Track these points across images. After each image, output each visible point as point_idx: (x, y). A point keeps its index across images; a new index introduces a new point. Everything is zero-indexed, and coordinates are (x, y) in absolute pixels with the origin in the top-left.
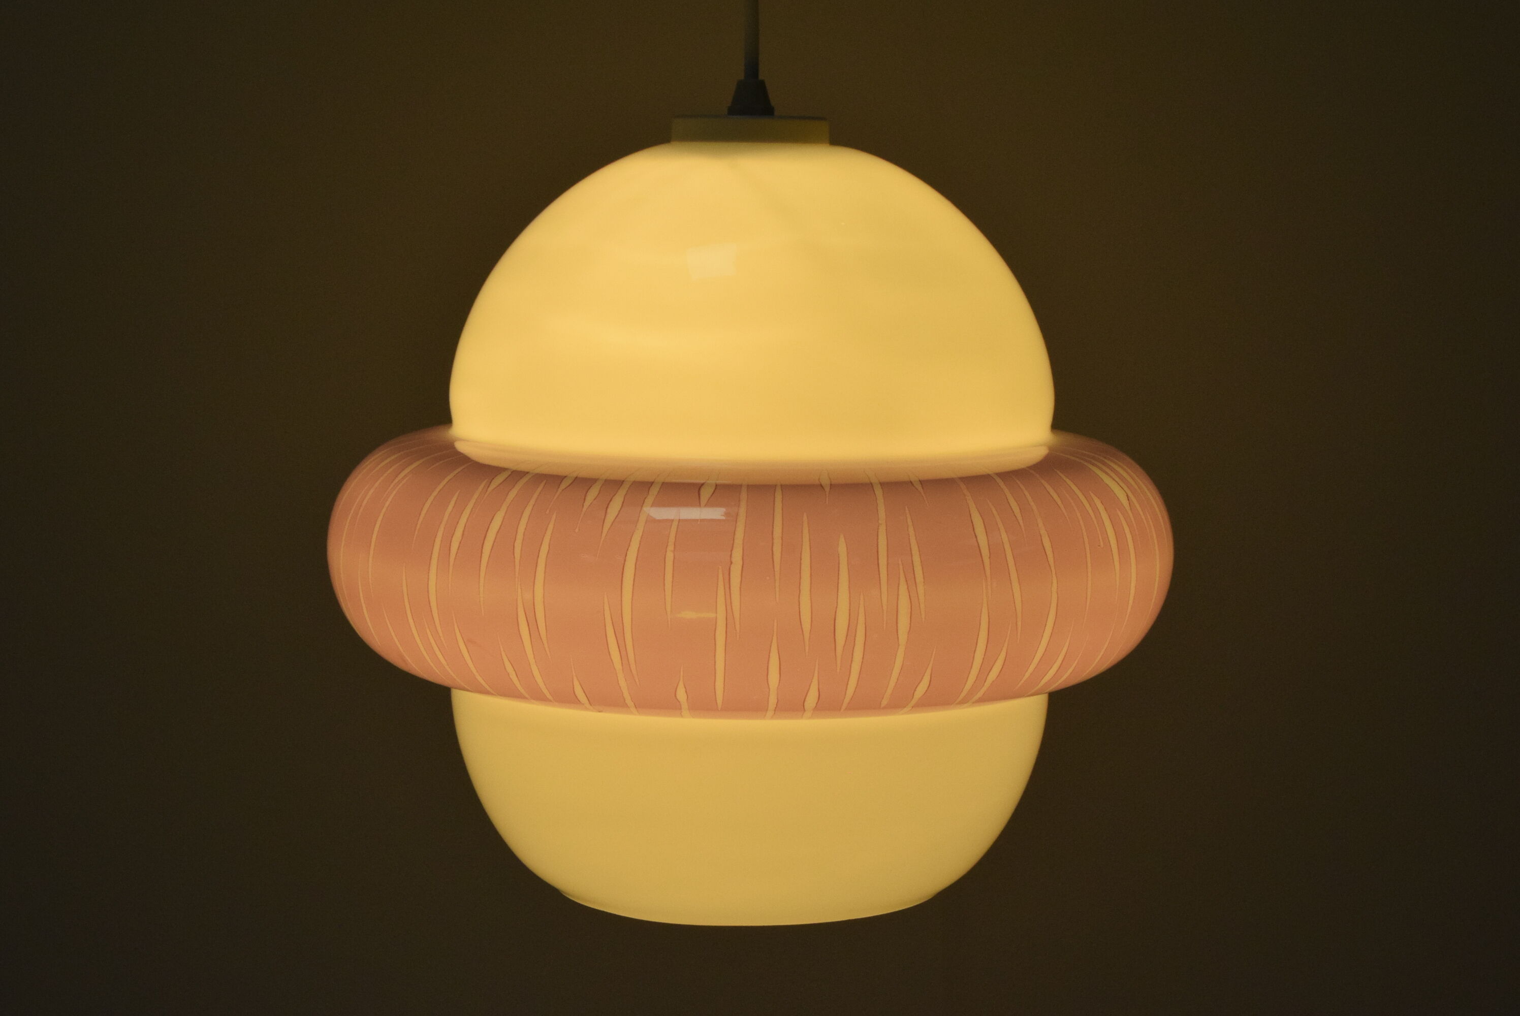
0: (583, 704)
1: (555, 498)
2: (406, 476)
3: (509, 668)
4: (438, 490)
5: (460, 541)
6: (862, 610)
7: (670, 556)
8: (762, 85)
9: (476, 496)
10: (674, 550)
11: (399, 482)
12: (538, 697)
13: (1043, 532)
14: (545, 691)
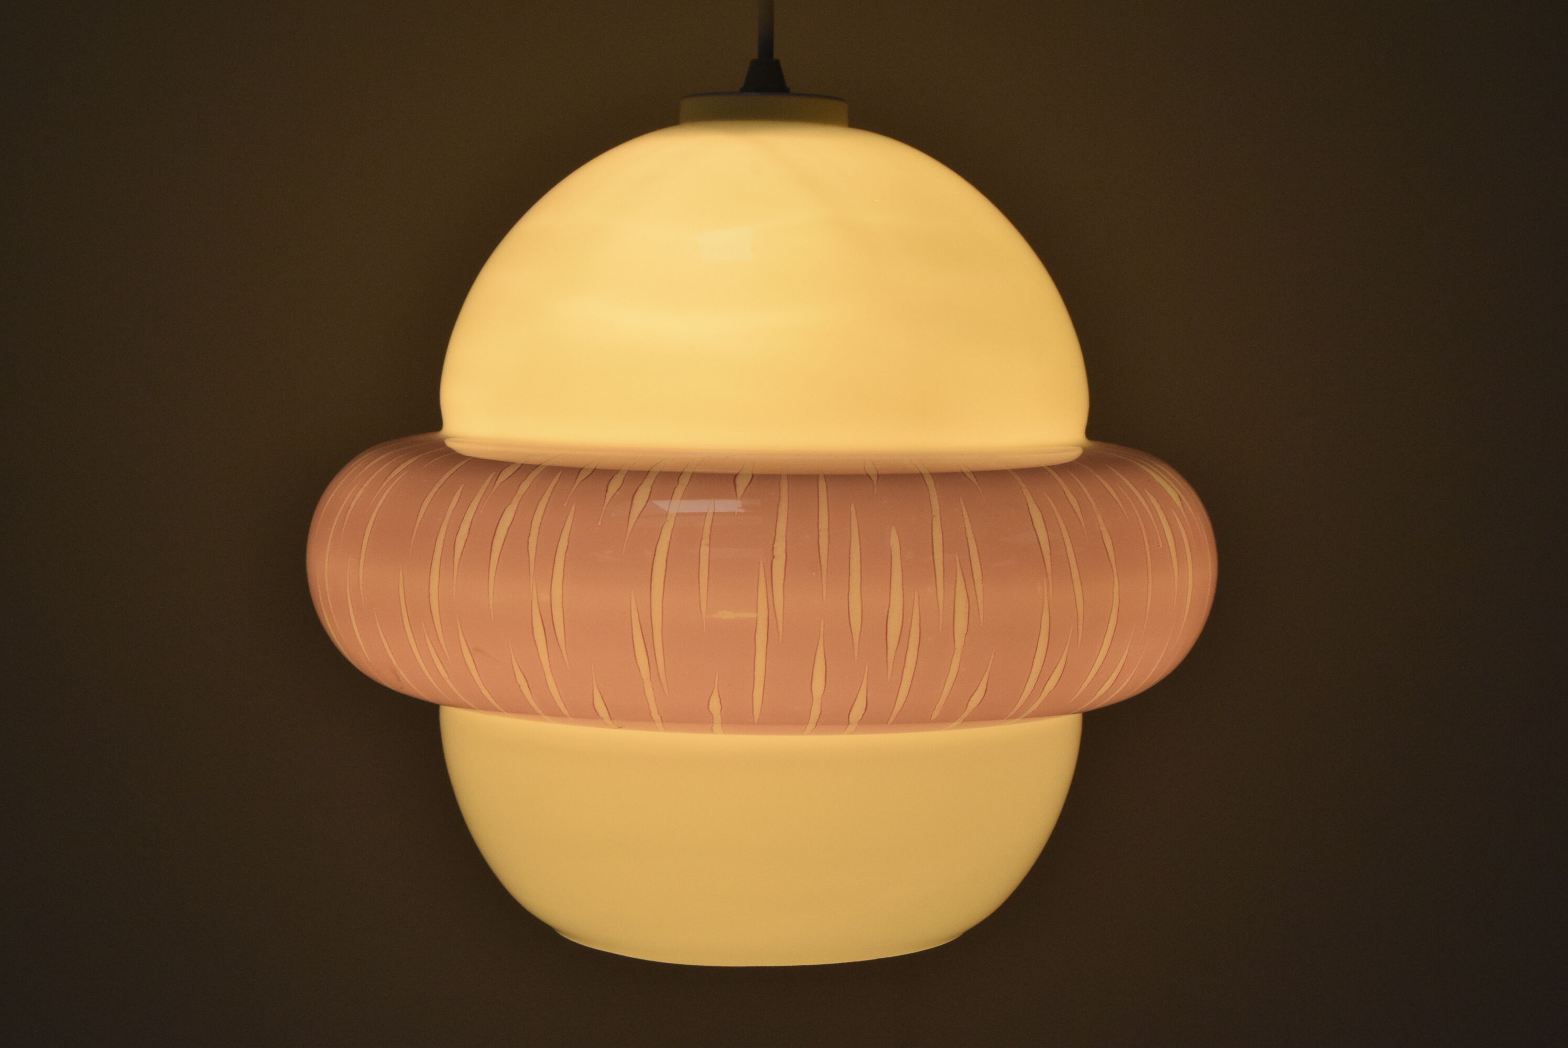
0: (603, 719)
1: (573, 489)
2: (398, 474)
3: (521, 679)
4: (438, 485)
5: (466, 538)
6: (916, 611)
7: (705, 550)
8: (777, 64)
9: (482, 491)
10: (710, 543)
11: (393, 480)
12: (553, 713)
13: (1103, 529)
14: (561, 705)
